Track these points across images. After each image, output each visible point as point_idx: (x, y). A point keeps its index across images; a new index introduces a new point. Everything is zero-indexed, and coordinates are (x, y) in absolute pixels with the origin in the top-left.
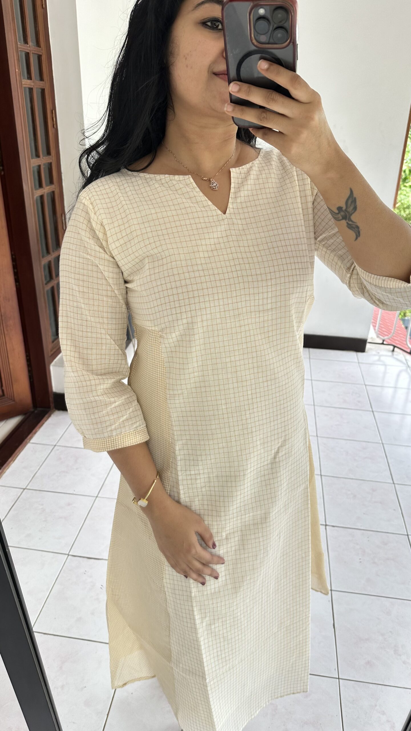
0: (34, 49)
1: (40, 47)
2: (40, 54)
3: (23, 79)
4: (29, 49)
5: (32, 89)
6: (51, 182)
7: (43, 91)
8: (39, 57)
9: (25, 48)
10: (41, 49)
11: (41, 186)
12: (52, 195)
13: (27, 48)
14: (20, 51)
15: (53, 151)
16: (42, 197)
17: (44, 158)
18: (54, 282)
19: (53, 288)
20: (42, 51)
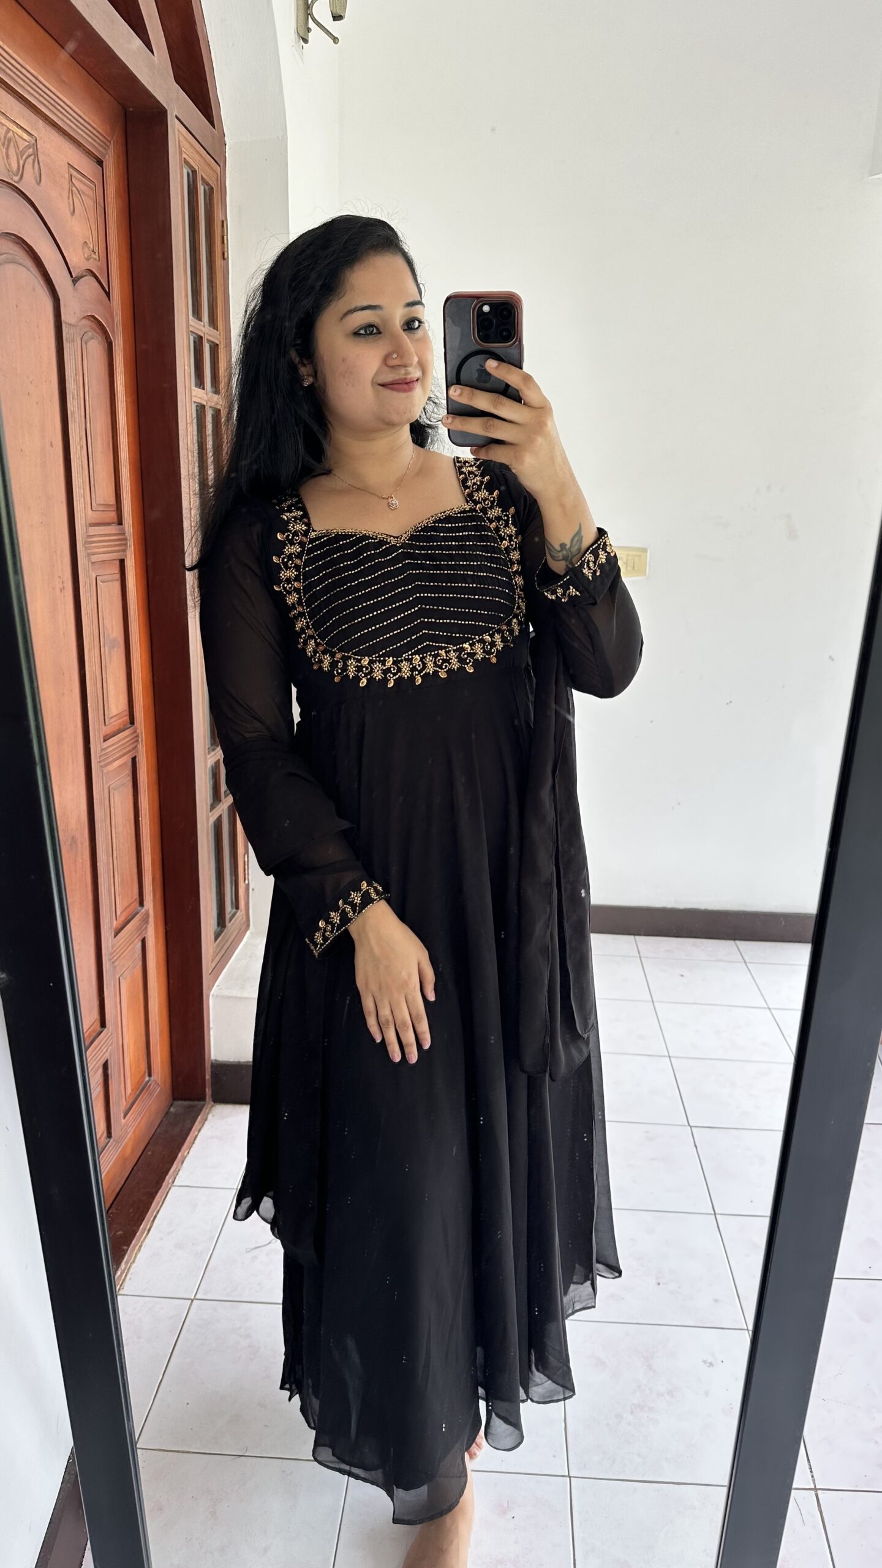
0: (209, 333)
1: (217, 330)
2: (218, 342)
3: (193, 386)
4: (203, 328)
5: (204, 406)
7: (217, 413)
8: (214, 348)
9: (198, 327)
10: (218, 333)
13: (200, 328)
14: (192, 332)
18: (223, 807)
19: (219, 819)
20: (219, 337)
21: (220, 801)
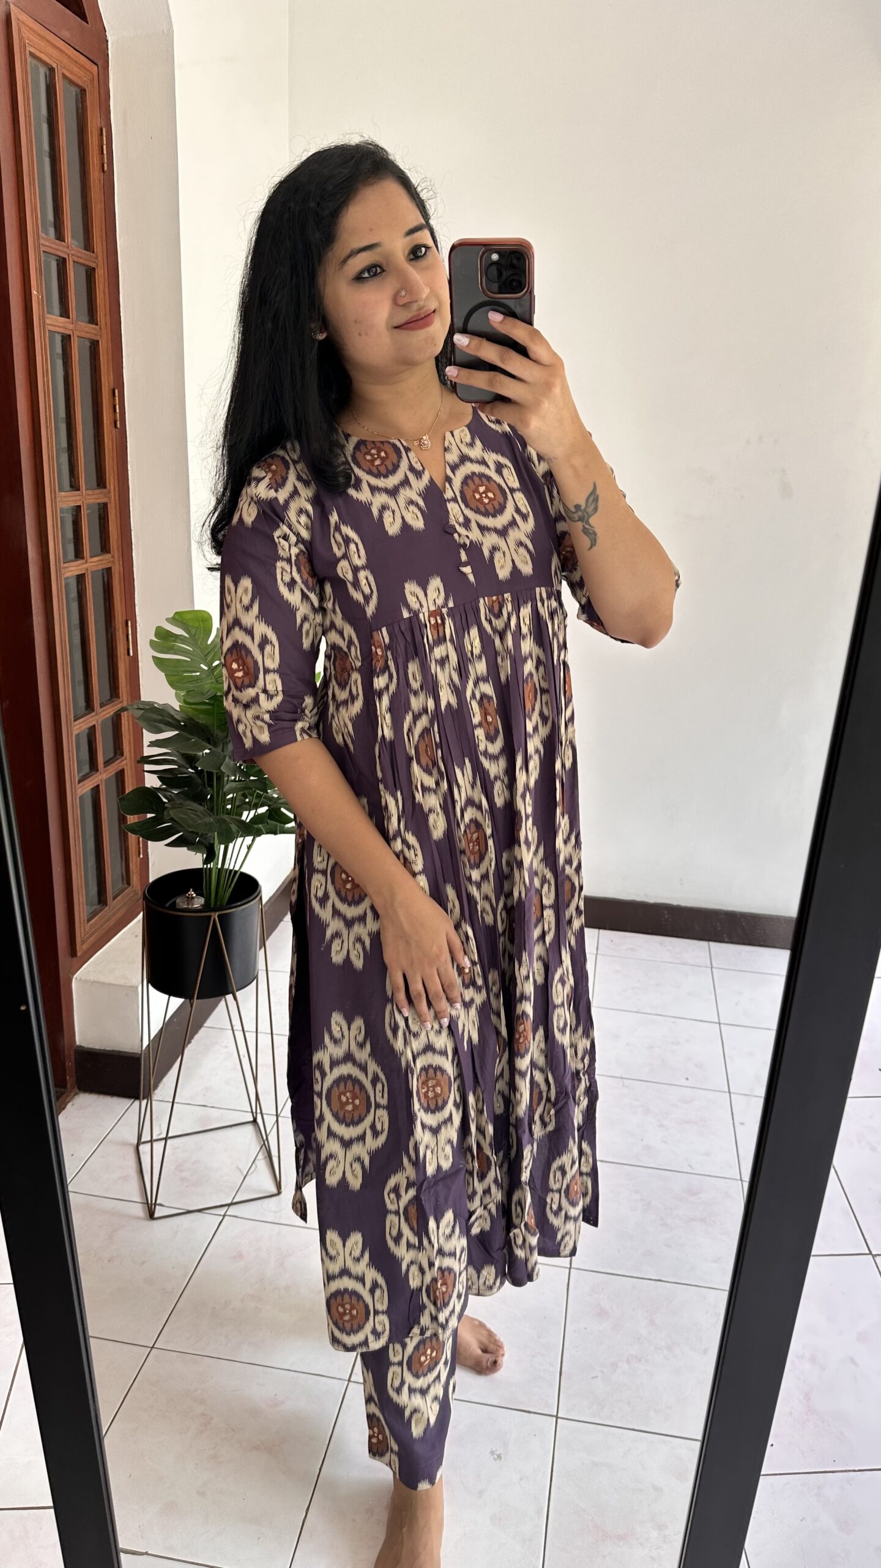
0: (79, 255)
1: (93, 252)
2: (93, 265)
3: (48, 313)
4: (66, 250)
5: (69, 336)
6: (105, 548)
7: (94, 345)
8: (90, 273)
9: (57, 247)
10: (92, 254)
11: (79, 554)
12: (106, 579)
13: (61, 248)
14: (44, 251)
15: (112, 481)
16: (81, 579)
17: (90, 492)
18: (100, 777)
19: (96, 790)
20: (97, 261)
21: (98, 770)
